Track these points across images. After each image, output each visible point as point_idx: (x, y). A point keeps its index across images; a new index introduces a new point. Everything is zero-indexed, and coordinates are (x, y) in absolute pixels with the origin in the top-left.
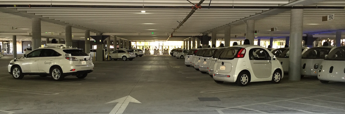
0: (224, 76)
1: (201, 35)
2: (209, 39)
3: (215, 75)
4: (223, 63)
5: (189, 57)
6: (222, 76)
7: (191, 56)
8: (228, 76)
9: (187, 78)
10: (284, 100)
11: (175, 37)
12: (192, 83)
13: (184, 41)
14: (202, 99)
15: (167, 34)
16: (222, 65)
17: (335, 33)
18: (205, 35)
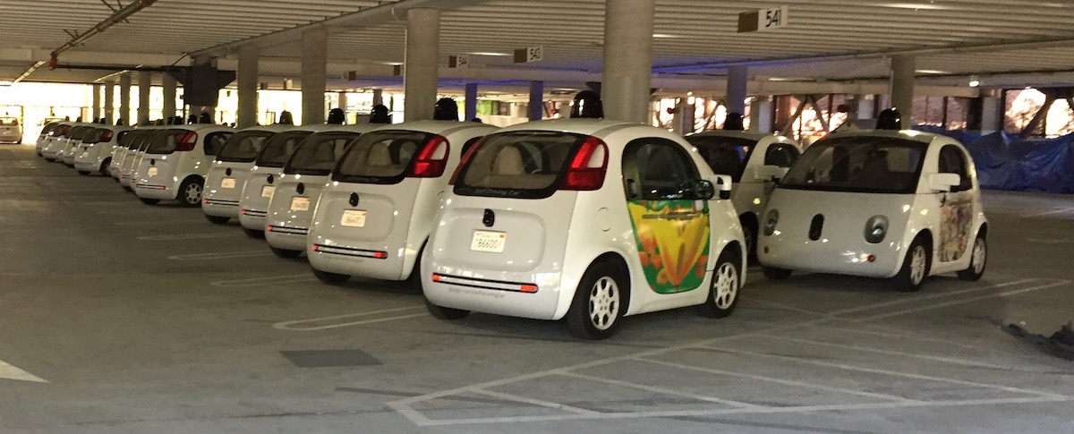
0: (355, 252)
1: (186, 62)
2: (225, 79)
3: (320, 248)
4: (354, 200)
5: (156, 163)
6: (348, 252)
7: (164, 157)
8: (379, 255)
9: (174, 260)
10: (628, 357)
11: (69, 67)
12: (213, 284)
13: (97, 86)
14: (302, 359)
15: (33, 54)
16: (350, 206)
17: (725, 72)
18: (201, 62)
